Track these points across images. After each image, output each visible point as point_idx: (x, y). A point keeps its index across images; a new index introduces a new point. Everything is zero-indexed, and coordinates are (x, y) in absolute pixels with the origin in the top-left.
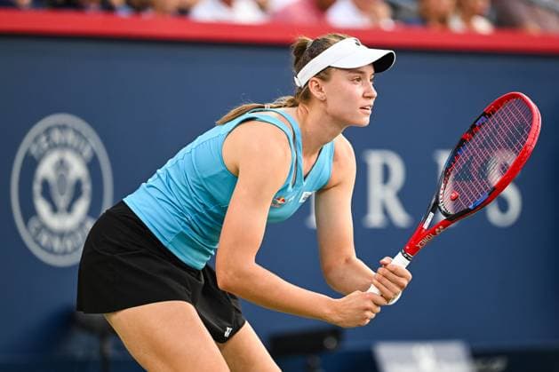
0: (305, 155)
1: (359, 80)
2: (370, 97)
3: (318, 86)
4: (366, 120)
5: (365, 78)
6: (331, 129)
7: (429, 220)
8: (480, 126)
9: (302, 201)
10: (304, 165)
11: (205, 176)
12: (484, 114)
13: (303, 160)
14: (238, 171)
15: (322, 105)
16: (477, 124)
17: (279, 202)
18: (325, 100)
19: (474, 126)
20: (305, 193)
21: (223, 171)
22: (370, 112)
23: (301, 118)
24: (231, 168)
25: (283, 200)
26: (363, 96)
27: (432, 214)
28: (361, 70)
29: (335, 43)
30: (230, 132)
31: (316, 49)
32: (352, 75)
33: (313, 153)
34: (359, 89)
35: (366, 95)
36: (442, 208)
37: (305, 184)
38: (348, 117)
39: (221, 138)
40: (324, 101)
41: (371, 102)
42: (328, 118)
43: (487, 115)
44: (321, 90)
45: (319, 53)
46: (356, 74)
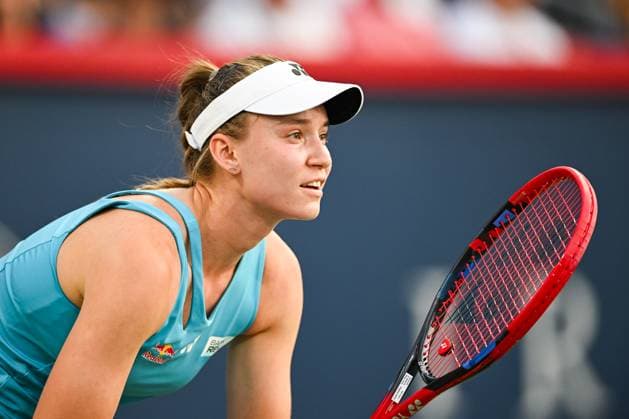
0: (208, 270)
1: (298, 135)
2: (320, 167)
3: (227, 149)
4: (313, 208)
5: (310, 132)
6: (253, 225)
7: (403, 387)
8: (501, 228)
9: (206, 353)
10: (207, 290)
11: (29, 311)
12: (509, 206)
13: (204, 280)
14: (82, 298)
15: (234, 183)
16: (496, 223)
17: (162, 353)
18: (240, 173)
19: (490, 227)
20: (211, 339)
21: (59, 301)
22: (320, 193)
23: (199, 207)
24: (71, 294)
25: (170, 351)
26: (307, 164)
27: (408, 377)
28: (302, 117)
29: (255, 70)
30: (70, 233)
31: (221, 83)
32: (288, 127)
33: (223, 268)
34: (298, 153)
35: (312, 162)
36: (423, 369)
37: (209, 322)
38: (281, 204)
39: (55, 244)
40: (238, 176)
41: (324, 174)
42: (245, 207)
43: (514, 207)
44: (231, 156)
45: (227, 88)
46: (292, 124)
